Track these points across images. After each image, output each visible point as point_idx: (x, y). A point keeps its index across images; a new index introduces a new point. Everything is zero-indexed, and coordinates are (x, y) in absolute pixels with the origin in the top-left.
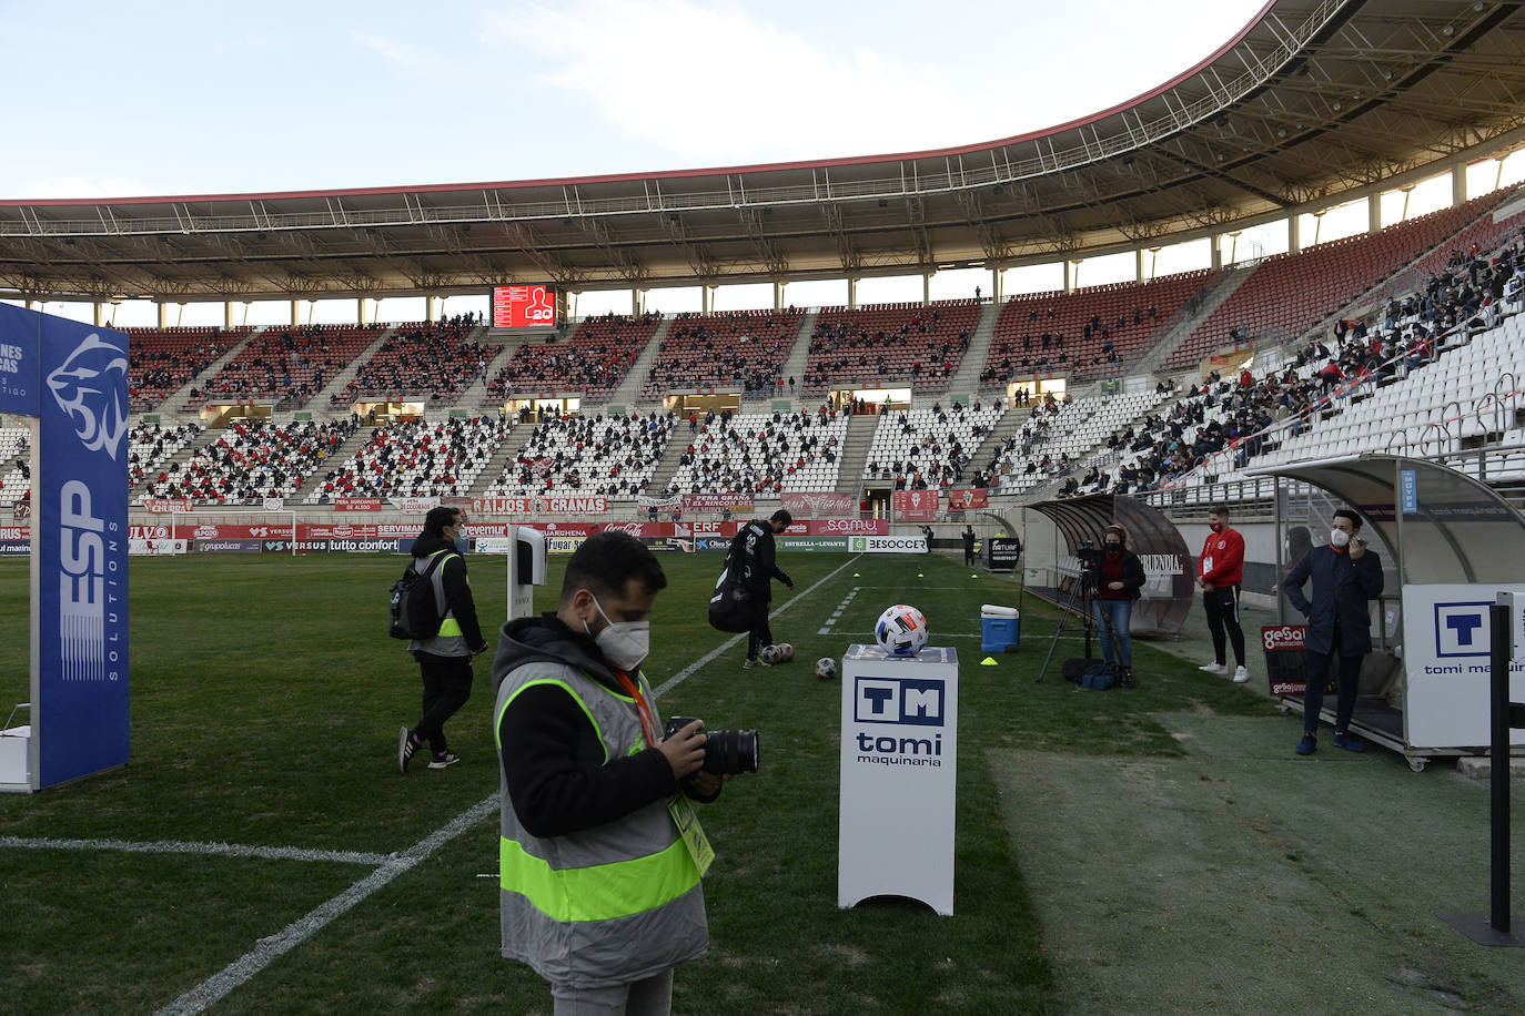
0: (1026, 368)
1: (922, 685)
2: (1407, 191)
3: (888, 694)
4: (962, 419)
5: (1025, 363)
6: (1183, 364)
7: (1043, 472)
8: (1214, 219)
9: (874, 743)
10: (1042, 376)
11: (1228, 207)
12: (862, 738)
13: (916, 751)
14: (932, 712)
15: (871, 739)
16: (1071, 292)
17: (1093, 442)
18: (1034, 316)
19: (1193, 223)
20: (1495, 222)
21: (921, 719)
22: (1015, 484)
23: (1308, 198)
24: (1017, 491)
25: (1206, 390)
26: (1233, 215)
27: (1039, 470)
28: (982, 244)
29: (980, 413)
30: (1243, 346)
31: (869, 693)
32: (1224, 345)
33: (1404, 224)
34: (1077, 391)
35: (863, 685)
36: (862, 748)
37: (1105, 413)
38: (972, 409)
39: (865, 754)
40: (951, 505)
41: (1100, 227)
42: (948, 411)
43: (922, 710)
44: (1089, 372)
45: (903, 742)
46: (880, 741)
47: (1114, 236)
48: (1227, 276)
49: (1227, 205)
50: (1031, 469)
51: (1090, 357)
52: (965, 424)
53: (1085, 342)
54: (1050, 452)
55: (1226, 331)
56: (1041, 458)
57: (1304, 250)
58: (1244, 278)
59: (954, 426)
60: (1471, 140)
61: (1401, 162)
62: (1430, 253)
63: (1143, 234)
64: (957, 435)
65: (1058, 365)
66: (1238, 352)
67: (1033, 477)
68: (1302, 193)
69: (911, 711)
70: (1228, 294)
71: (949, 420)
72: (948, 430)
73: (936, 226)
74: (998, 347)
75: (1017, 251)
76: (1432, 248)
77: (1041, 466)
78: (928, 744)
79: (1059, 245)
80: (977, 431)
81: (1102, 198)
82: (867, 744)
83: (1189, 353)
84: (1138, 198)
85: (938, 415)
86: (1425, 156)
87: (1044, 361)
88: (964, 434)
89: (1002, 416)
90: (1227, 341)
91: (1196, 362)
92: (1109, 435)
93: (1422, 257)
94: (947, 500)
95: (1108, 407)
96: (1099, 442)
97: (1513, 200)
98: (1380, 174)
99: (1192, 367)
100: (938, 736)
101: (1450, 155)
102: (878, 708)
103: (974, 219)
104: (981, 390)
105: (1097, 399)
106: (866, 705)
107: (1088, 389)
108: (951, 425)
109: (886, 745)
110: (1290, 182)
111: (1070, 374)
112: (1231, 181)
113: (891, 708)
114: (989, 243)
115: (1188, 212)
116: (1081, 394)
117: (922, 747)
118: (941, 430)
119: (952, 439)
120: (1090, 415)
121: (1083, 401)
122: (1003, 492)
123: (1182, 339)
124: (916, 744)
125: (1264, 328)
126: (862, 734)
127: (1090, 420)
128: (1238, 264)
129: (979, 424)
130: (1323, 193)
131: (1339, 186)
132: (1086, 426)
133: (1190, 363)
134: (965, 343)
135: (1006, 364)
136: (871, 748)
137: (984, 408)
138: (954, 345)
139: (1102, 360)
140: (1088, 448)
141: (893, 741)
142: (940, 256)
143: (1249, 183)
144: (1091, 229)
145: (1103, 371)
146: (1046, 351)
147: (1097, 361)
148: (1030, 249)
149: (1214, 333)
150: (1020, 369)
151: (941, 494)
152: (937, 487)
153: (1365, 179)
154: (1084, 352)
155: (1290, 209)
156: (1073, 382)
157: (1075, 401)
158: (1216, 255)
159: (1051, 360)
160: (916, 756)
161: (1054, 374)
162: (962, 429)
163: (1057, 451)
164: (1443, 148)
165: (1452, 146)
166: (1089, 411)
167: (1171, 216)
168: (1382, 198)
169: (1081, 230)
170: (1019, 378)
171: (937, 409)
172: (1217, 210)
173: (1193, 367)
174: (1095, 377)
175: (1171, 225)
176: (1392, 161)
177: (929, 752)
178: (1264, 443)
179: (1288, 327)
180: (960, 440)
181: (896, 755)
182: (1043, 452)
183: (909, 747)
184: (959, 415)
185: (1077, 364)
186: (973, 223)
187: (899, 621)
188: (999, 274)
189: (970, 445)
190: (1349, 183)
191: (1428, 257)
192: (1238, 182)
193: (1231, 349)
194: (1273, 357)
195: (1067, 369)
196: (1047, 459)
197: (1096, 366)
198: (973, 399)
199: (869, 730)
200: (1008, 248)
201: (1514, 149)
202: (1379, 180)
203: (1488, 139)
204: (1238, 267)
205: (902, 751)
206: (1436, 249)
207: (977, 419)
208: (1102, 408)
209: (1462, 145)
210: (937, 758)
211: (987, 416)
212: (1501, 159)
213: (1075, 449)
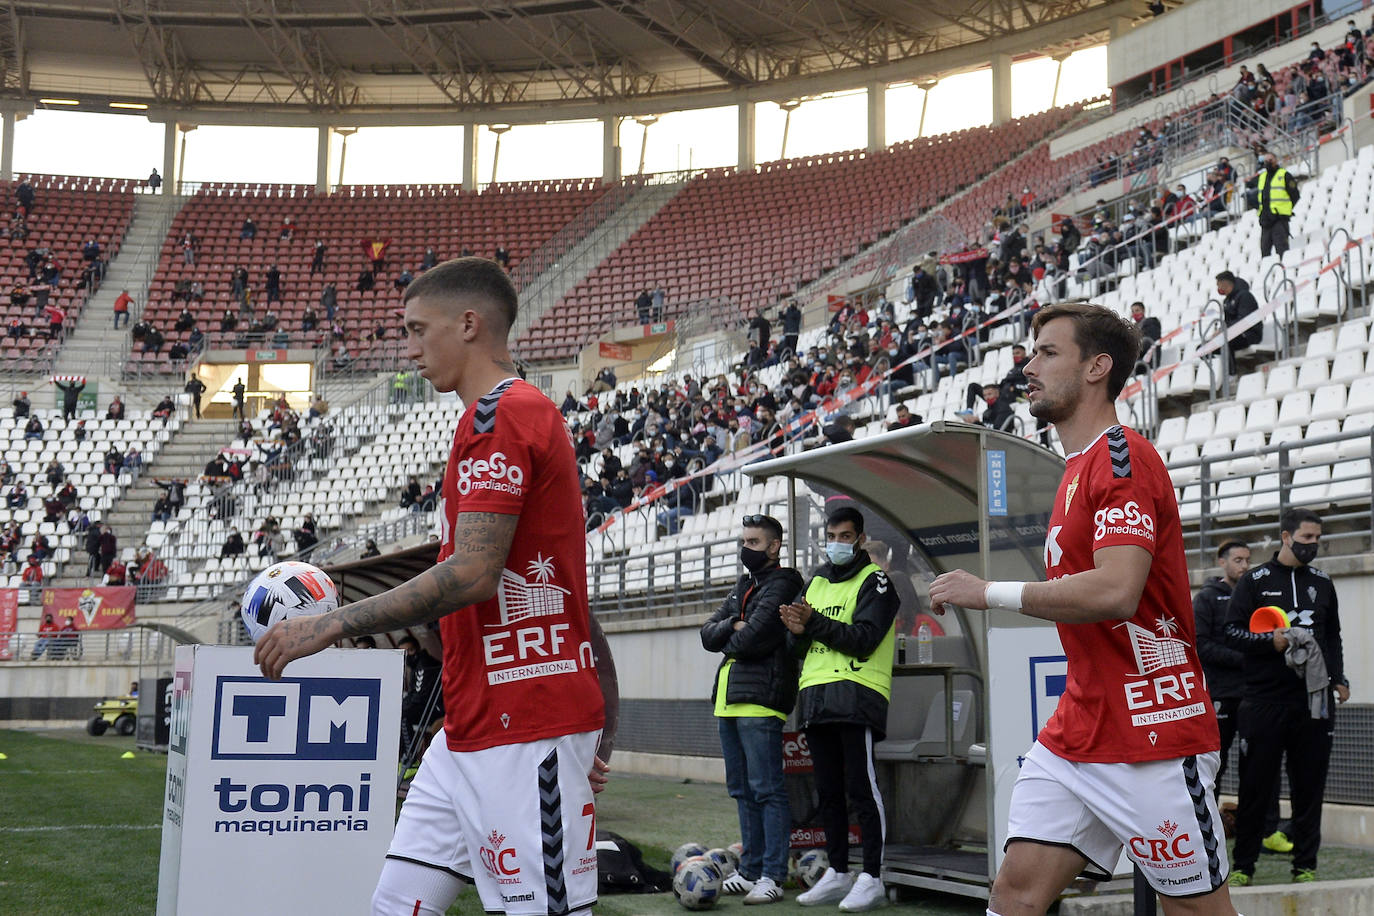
0: (230, 336)
1: (340, 689)
2: (927, 87)
3: (277, 705)
4: (80, 435)
5: (229, 325)
6: (549, 353)
7: (262, 554)
8: (611, 87)
9: (246, 796)
10: (265, 355)
11: (635, 68)
12: (225, 787)
13: (324, 806)
14: (356, 735)
15: (242, 788)
16: (331, 190)
17: (371, 496)
18: (250, 229)
19: (572, 89)
20: (1054, 157)
21: (338, 747)
22: (200, 578)
23: (772, 74)
24: (203, 593)
25: (594, 404)
26: (643, 85)
27: (253, 549)
28: (144, 66)
29: (124, 424)
30: (658, 328)
31: (242, 705)
32: (624, 322)
33: (921, 142)
34: (338, 393)
35: (231, 690)
36: (225, 806)
37: (395, 439)
38: (103, 414)
39: (230, 817)
40: (48, 621)
41: (394, 70)
42: (47, 411)
43: (338, 732)
44: (365, 354)
45: (301, 791)
46: (258, 791)
47: (423, 90)
48: (631, 196)
49: (633, 65)
50: (234, 547)
51: (366, 323)
52: (86, 446)
53: (357, 294)
54: (277, 512)
55: (629, 296)
56: (258, 525)
57: (764, 166)
58: (661, 204)
59: (60, 446)
60: (1019, 21)
61: (918, 38)
62: (960, 195)
63: (479, 95)
64: (68, 468)
65: (300, 335)
66: (649, 339)
67: (240, 563)
68: (761, 63)
69: (319, 734)
70: (632, 230)
71: (50, 435)
72: (47, 457)
73: (40, 12)
74: (171, 286)
75: (220, 91)
76: (962, 187)
77: (259, 541)
78: (346, 791)
79: (309, 92)
80: (115, 462)
81: (405, 13)
82: (234, 798)
83: (561, 332)
84: (473, 25)
85: (24, 422)
86: (952, 34)
87: (270, 326)
88: (84, 468)
89: (174, 433)
90: (629, 315)
91: (572, 351)
92: (403, 482)
93: (948, 202)
94: (38, 612)
95: (402, 427)
96: (382, 494)
97: (1077, 127)
98: (885, 53)
99: (564, 360)
100: (366, 777)
101: (988, 38)
102: (257, 732)
103: (131, 12)
104: (128, 376)
105: (378, 410)
106: (235, 729)
107: (361, 387)
108: (54, 446)
109: (270, 798)
110: (743, 41)
111: (324, 354)
112: (644, 22)
113: (282, 732)
114: (160, 66)
115: (566, 67)
116: (347, 397)
117: (336, 799)
118: (29, 456)
119: (56, 475)
120: (363, 440)
121: (350, 411)
122: (172, 594)
123: (547, 305)
124: (324, 793)
125: (694, 297)
126: (225, 782)
127: (365, 450)
128: (651, 176)
129: (121, 447)
130: (795, 69)
131: (821, 63)
132: (356, 461)
133: (562, 352)
134: (94, 272)
135: (185, 324)
136: (241, 805)
137: (132, 413)
138: (69, 273)
139: (391, 333)
140: (359, 508)
141: (283, 791)
142: (44, 77)
143: (674, 31)
144: (377, 70)
145: (393, 354)
146: (275, 305)
147: (380, 333)
148: (247, 92)
149: (607, 299)
150: (217, 336)
151: (24, 596)
152: (17, 581)
153: (860, 56)
154: (354, 314)
155: (740, 88)
156: (333, 371)
157: (334, 411)
158: (613, 154)
159: (286, 325)
160: (324, 816)
161: (291, 353)
162: (80, 457)
163: (292, 510)
164: (979, 26)
165: (991, 24)
166: (363, 432)
167: (532, 69)
168: (887, 93)
169: (357, 70)
170: (214, 355)
171: (22, 408)
172: (616, 71)
173: (567, 360)
174: (374, 365)
175: (531, 86)
176: (904, 33)
177: (347, 806)
178: (707, 494)
179: (735, 299)
180: (75, 480)
181: (288, 814)
182: (265, 513)
183: (312, 799)
184: (74, 425)
185: (340, 337)
186: (128, 19)
187: (293, 583)
188: (179, 135)
189: (97, 491)
190: (838, 59)
191: (958, 203)
192: (655, 27)
193: (636, 332)
194: (710, 352)
195: (317, 344)
196: (271, 525)
197: (377, 343)
198: (106, 396)
199: (237, 772)
200: (202, 83)
201: (1078, 46)
202: (883, 61)
203: (1042, 23)
204: (651, 182)
205: (299, 807)
206: (968, 190)
207: (115, 435)
208: (389, 429)
209: (1005, 25)
210: (363, 815)
211: (139, 433)
212: (1060, 58)
213: (333, 509)
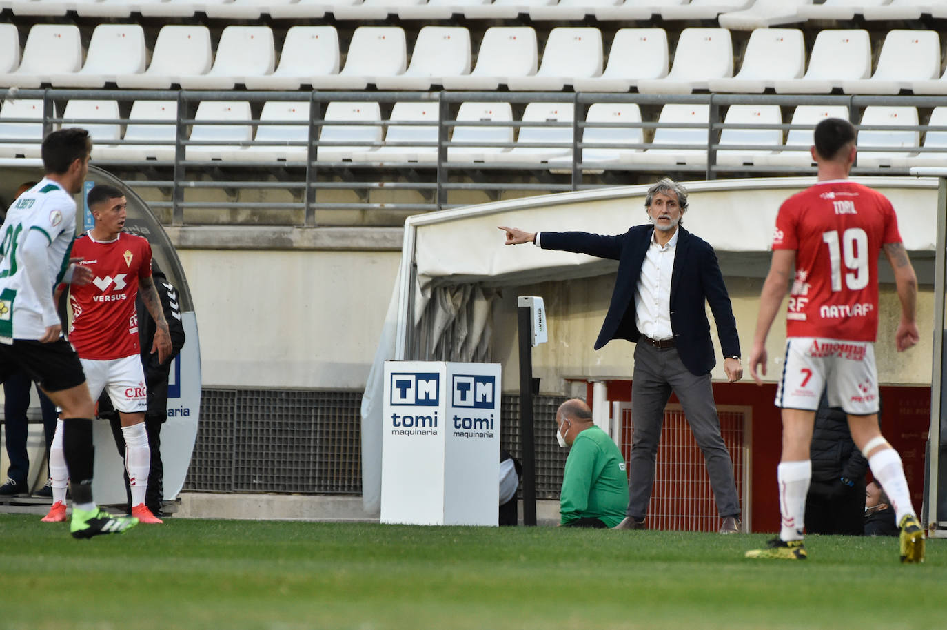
1: (428, 377)
9: (400, 420)
12: (395, 417)
13: (424, 425)
14: (433, 397)
15: (399, 417)
21: (428, 402)
31: (398, 384)
36: (395, 425)
39: (396, 429)
45: (417, 418)
46: (405, 418)
78: (430, 418)
82: (398, 421)
100: (436, 413)
109: (408, 421)
113: (411, 394)
117: (427, 421)
124: (424, 419)
126: (395, 414)
136: (399, 424)
141: (411, 418)
160: (424, 429)
177: (431, 425)
181: (413, 429)
183: (420, 421)
199: (398, 411)
205: (417, 425)
210: (436, 429)
